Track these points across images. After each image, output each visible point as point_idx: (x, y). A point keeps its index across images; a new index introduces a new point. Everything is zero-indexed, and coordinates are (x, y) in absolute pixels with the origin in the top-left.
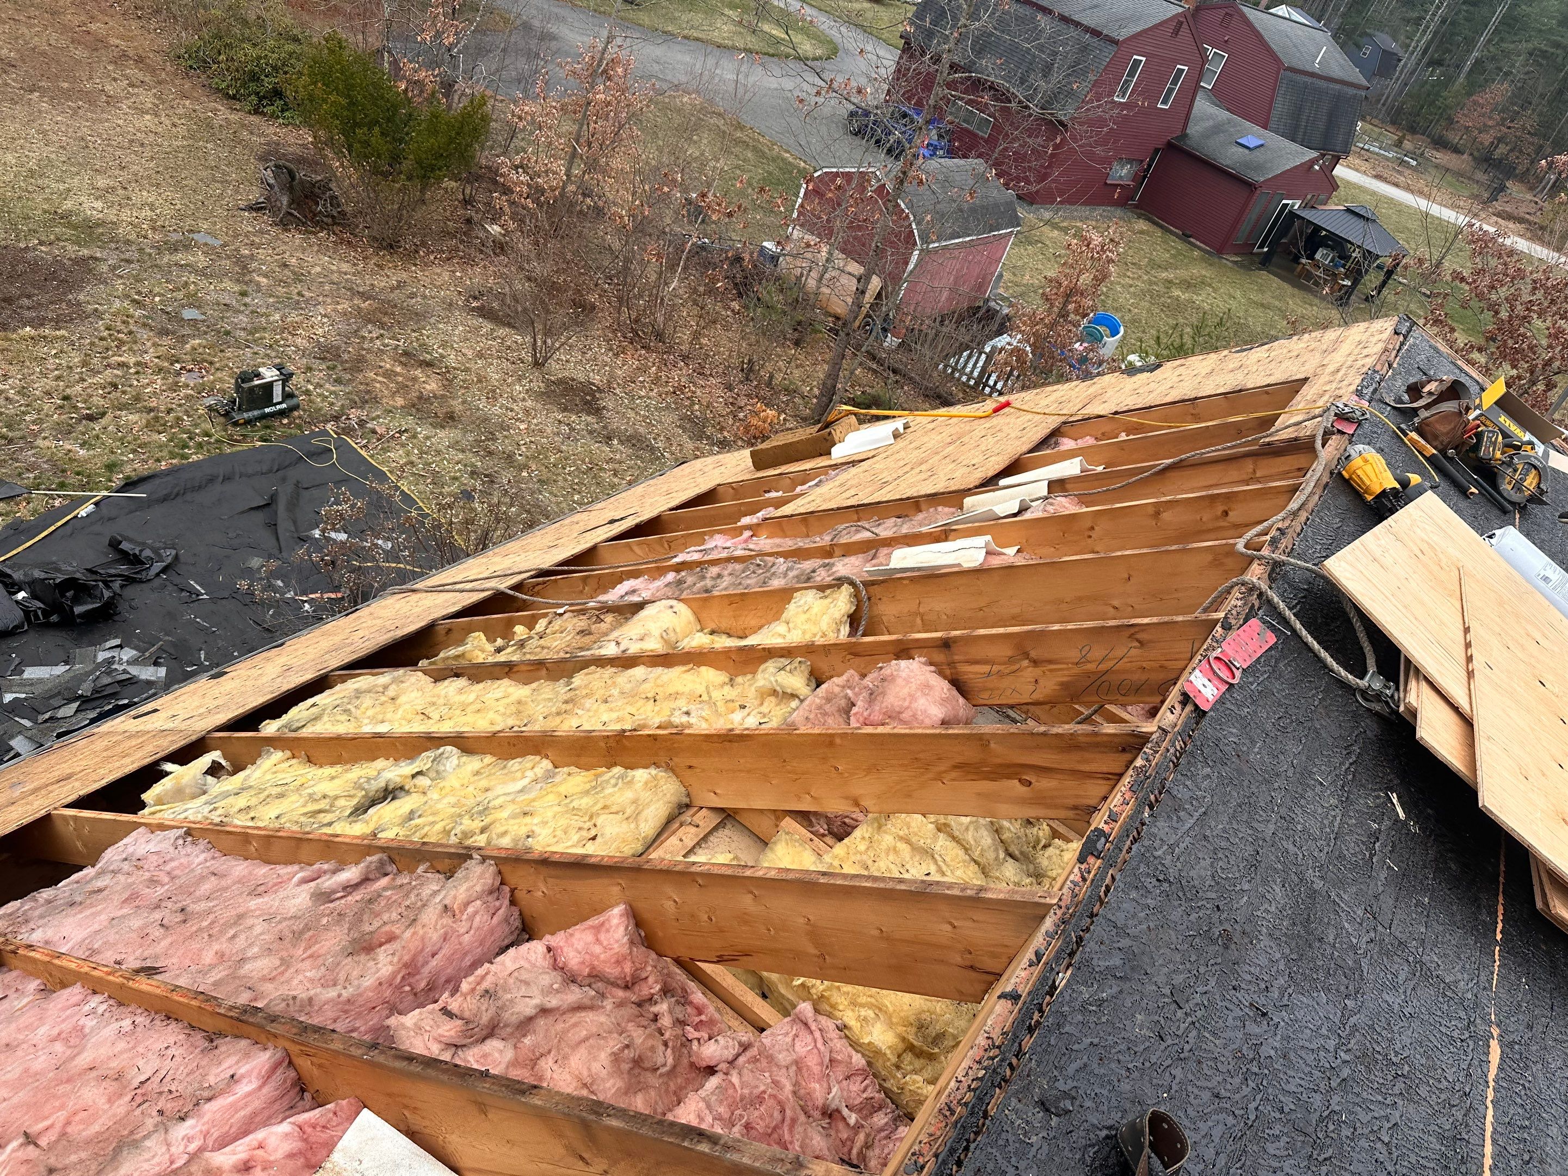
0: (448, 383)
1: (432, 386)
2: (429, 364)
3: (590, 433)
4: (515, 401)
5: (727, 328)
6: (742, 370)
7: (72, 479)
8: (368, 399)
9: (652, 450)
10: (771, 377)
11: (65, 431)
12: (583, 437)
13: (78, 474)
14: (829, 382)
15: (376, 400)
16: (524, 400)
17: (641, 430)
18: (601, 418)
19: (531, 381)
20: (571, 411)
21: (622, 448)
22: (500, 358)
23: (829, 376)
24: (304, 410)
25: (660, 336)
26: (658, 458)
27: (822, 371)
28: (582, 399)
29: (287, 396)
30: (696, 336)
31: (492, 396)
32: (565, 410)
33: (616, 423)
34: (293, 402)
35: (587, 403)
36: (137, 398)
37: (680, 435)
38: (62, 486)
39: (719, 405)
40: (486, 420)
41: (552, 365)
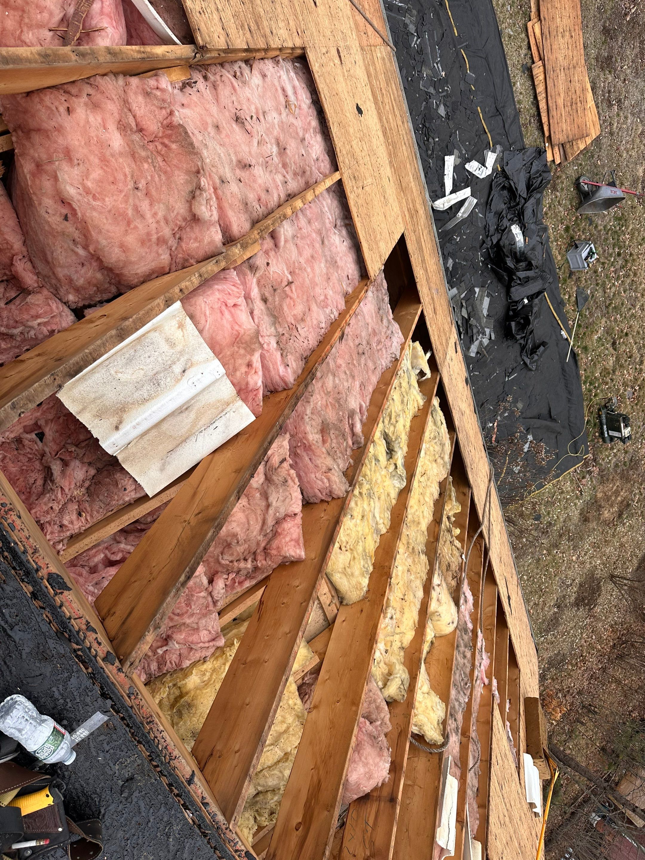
0: (607, 523)
1: (606, 514)
2: (620, 515)
3: (564, 597)
4: (591, 558)
5: (620, 703)
6: (590, 705)
7: (582, 331)
8: (603, 478)
9: (547, 631)
10: (582, 723)
11: (609, 331)
12: (562, 591)
13: (584, 334)
14: (573, 764)
15: (602, 482)
16: (591, 563)
17: (561, 628)
18: (572, 605)
19: (602, 570)
20: (579, 588)
21: (551, 613)
22: (619, 556)
23: (577, 764)
24: (602, 445)
25: (621, 657)
26: (541, 633)
27: (581, 761)
28: (586, 597)
29: (612, 438)
30: (618, 682)
31: (595, 546)
32: (581, 585)
33: (568, 614)
34: (608, 440)
35: (583, 600)
36: (621, 366)
37: (553, 651)
38: (579, 326)
39: (568, 682)
40: (581, 539)
41: (611, 586)
